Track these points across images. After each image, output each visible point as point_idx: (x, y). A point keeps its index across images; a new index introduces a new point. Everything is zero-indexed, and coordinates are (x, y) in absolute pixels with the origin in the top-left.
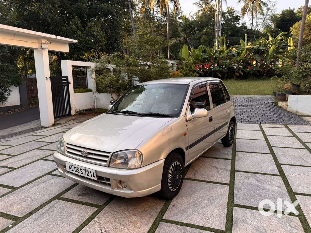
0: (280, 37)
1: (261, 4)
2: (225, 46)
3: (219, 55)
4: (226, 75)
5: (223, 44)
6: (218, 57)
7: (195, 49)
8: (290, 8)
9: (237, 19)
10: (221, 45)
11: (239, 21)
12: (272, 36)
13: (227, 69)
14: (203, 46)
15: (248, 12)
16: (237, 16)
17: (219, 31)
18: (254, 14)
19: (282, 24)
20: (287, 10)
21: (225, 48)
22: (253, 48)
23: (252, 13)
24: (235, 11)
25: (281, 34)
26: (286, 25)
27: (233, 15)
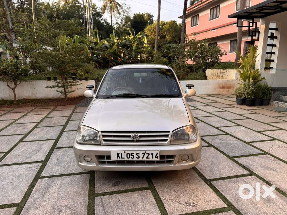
0: (139, 35)
1: (118, 6)
2: (98, 38)
3: (95, 46)
4: (102, 65)
5: (96, 36)
6: (94, 47)
7: (71, 38)
8: (139, 13)
9: (99, 15)
10: (94, 37)
11: (101, 17)
12: (133, 35)
13: (103, 59)
14: (79, 36)
15: (108, 10)
16: (100, 13)
17: (91, 23)
18: (112, 13)
19: (135, 25)
20: (138, 14)
21: (98, 40)
22: (121, 43)
23: (111, 12)
24: (97, 7)
25: (139, 33)
26: (138, 26)
27: (96, 10)
